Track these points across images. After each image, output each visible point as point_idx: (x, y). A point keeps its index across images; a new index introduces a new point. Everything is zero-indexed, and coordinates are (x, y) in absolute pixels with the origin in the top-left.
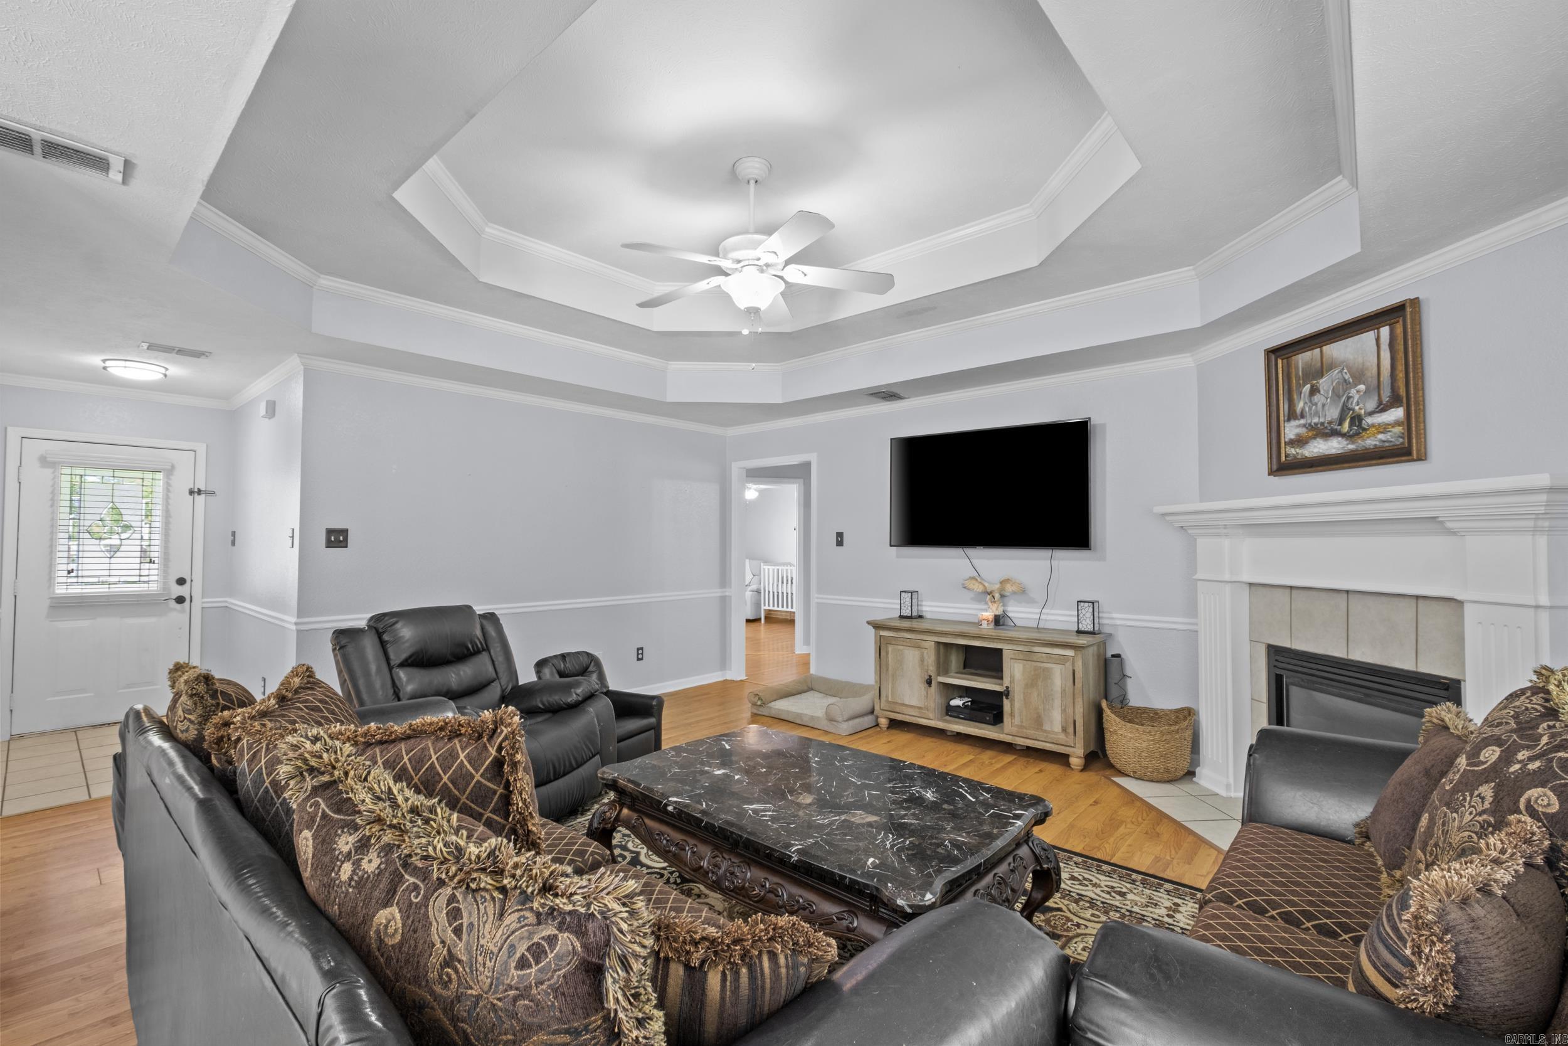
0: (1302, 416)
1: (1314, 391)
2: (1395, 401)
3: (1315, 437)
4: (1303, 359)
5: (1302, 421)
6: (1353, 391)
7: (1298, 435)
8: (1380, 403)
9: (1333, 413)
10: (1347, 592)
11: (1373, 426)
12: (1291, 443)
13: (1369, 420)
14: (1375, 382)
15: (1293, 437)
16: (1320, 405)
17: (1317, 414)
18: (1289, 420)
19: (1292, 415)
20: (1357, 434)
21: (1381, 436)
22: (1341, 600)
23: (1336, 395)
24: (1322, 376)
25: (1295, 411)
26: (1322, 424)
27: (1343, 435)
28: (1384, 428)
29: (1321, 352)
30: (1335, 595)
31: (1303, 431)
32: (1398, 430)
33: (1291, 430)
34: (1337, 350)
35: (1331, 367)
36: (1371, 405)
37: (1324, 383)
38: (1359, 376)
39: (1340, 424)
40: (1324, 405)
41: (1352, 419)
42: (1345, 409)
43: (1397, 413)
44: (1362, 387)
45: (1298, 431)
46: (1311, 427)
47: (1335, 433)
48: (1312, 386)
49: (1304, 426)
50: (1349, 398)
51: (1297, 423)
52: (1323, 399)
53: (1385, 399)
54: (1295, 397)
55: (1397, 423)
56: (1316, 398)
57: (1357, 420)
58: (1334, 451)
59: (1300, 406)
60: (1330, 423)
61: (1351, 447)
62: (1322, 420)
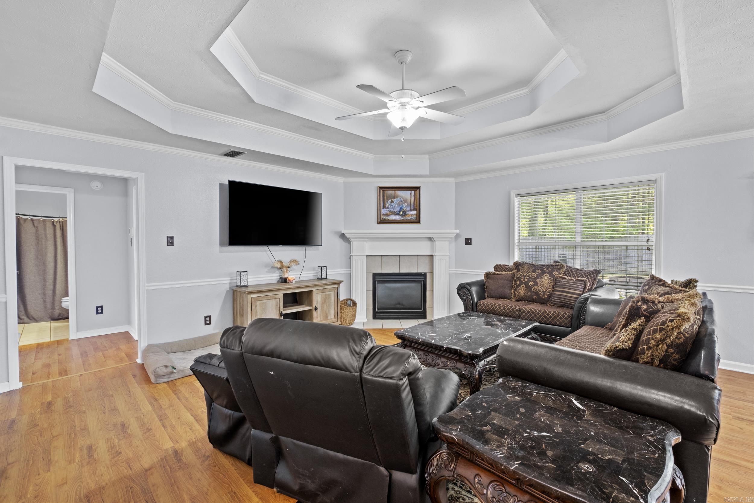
0: (388, 208)
1: (392, 202)
2: (415, 209)
3: (392, 214)
4: (389, 192)
5: (388, 209)
6: (404, 205)
7: (386, 213)
8: (411, 209)
9: (398, 209)
10: (399, 256)
11: (409, 214)
12: (384, 215)
13: (408, 213)
14: (410, 204)
15: (384, 213)
16: (394, 206)
17: (393, 208)
18: (383, 208)
19: (384, 207)
20: (404, 215)
21: (410, 217)
22: (398, 258)
23: (399, 204)
24: (395, 198)
25: (385, 206)
26: (394, 211)
27: (400, 215)
28: (411, 215)
29: (395, 192)
30: (396, 257)
31: (388, 212)
32: (415, 216)
33: (384, 211)
34: (399, 193)
35: (398, 196)
36: (408, 209)
37: (395, 200)
38: (405, 201)
39: (400, 212)
40: (395, 206)
41: (403, 212)
42: (401, 209)
43: (415, 212)
44: (406, 204)
45: (386, 212)
46: (390, 211)
47: (398, 214)
48: (392, 201)
49: (389, 211)
50: (402, 206)
51: (386, 209)
52: (395, 205)
53: (412, 208)
54: (386, 202)
55: (414, 215)
56: (393, 204)
57: (404, 212)
58: (397, 219)
59: (387, 205)
60: (397, 211)
61: (402, 218)
62: (394, 210)
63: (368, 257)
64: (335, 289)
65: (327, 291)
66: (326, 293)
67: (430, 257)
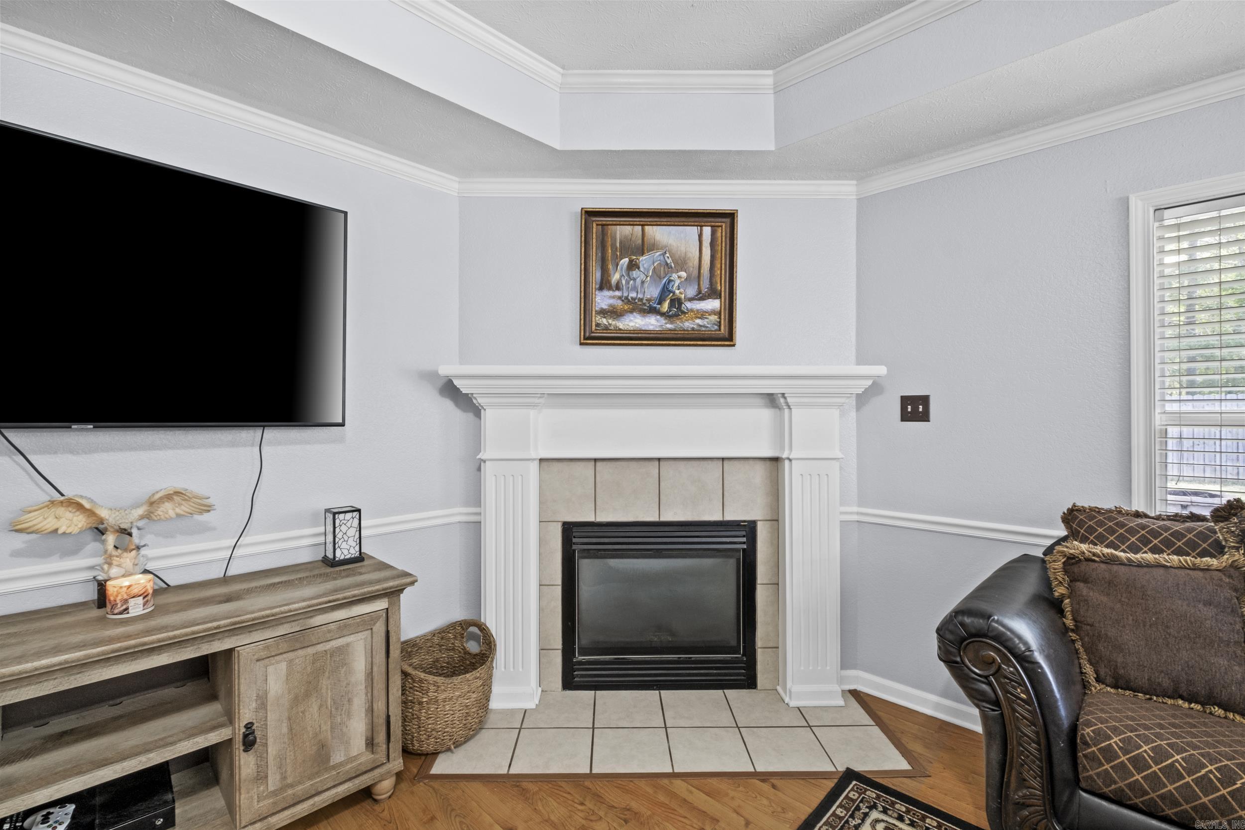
0: (618, 287)
1: (632, 266)
2: (713, 293)
3: (631, 311)
4: (623, 231)
5: (618, 293)
6: (674, 276)
7: (611, 305)
8: (700, 292)
9: (652, 292)
10: (659, 459)
11: (692, 310)
12: (603, 313)
13: (689, 305)
14: (696, 272)
15: (605, 307)
16: (638, 281)
17: (635, 289)
18: (601, 288)
19: (605, 284)
20: (676, 316)
21: (698, 321)
22: (653, 468)
23: (656, 275)
24: (643, 254)
25: (609, 282)
26: (641, 300)
27: (662, 314)
28: (702, 314)
29: (643, 230)
30: (647, 463)
31: (619, 303)
32: (714, 318)
33: (603, 300)
34: (659, 233)
35: (653, 247)
36: (691, 291)
37: (644, 261)
38: (681, 263)
39: (660, 303)
40: (643, 282)
41: (672, 301)
42: (665, 291)
43: (713, 304)
44: (683, 274)
45: (612, 301)
46: (626, 300)
47: (652, 311)
48: (631, 261)
49: (620, 298)
50: (670, 281)
51: (611, 293)
52: (643, 277)
53: (704, 290)
54: (610, 267)
55: (713, 312)
56: (635, 273)
57: (677, 302)
58: (651, 328)
59: (615, 278)
60: (649, 300)
61: (669, 326)
62: (640, 296)
63: (544, 464)
64: (378, 618)
65: (329, 636)
66: (320, 648)
67: (768, 463)
